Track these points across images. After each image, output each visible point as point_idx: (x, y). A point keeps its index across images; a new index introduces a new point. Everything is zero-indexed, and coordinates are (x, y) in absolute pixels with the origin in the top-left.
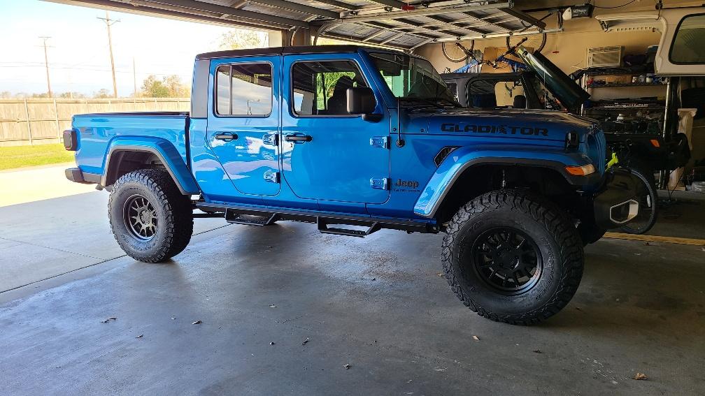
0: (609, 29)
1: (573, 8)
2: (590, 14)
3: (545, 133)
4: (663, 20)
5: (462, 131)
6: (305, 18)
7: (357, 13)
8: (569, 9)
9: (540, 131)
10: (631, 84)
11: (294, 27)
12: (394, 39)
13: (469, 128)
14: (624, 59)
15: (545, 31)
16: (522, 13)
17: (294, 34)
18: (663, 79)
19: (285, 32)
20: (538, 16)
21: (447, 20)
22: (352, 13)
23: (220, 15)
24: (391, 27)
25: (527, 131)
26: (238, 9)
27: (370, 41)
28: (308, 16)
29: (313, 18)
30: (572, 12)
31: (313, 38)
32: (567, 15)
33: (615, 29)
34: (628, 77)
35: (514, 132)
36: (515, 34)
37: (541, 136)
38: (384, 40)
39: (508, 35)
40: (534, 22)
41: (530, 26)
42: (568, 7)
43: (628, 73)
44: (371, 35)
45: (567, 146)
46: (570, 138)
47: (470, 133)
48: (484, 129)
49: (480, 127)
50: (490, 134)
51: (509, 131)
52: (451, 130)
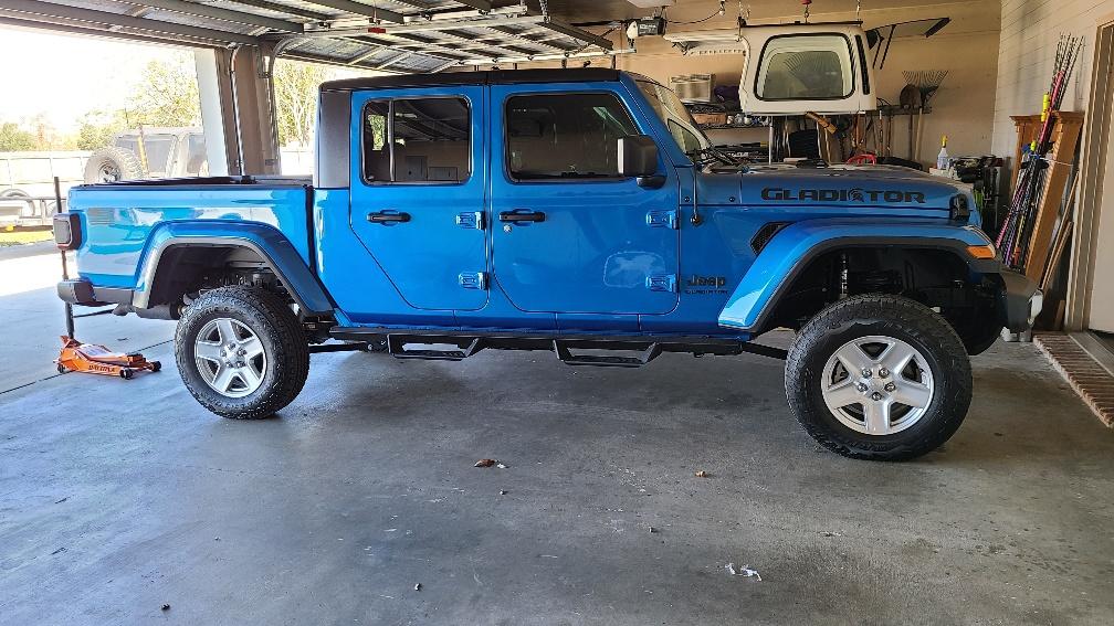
0: (689, 52)
1: (639, 22)
2: (661, 31)
3: (920, 199)
4: (744, 42)
5: (796, 199)
6: (250, 30)
7: (329, 25)
8: (634, 23)
9: (913, 196)
10: (727, 127)
11: (233, 44)
12: (398, 60)
13: (807, 194)
14: (715, 92)
15: (612, 52)
16: (571, 28)
17: (235, 53)
18: (764, 118)
19: (220, 51)
20: (597, 31)
21: (470, 36)
22: (321, 24)
23: (108, 27)
24: (389, 43)
25: (893, 196)
26: (137, 17)
27: (364, 64)
28: (254, 27)
29: (263, 30)
30: (638, 27)
31: (267, 59)
32: (632, 32)
33: (696, 51)
34: (722, 116)
35: (874, 198)
36: (571, 56)
37: (915, 203)
38: (382, 63)
39: (563, 57)
40: (592, 39)
41: (586, 46)
42: (632, 21)
43: (722, 111)
44: (362, 54)
45: (954, 216)
46: (958, 206)
47: (808, 201)
48: (829, 195)
49: (823, 193)
50: (838, 202)
51: (867, 197)
52: (779, 197)
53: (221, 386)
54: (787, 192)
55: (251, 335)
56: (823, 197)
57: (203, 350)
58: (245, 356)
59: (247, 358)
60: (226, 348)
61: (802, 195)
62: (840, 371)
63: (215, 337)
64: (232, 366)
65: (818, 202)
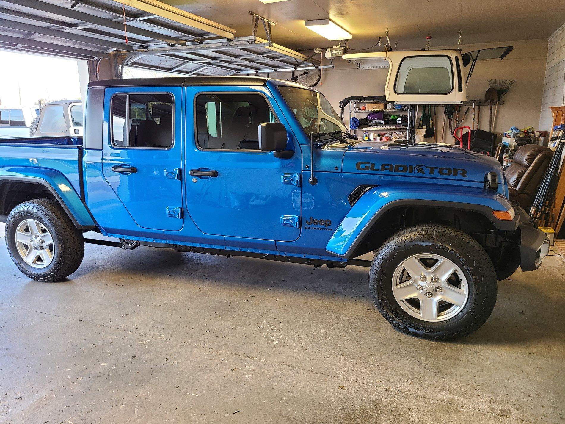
0: (362, 66)
1: (331, 49)
3: (464, 174)
5: (379, 170)
7: (147, 46)
8: (329, 49)
9: (459, 171)
11: (96, 58)
12: (200, 70)
13: (386, 167)
15: (320, 67)
17: (98, 63)
18: (405, 106)
19: (91, 61)
22: (143, 46)
25: (445, 171)
27: (180, 72)
29: (112, 50)
30: (331, 52)
32: (328, 55)
33: (366, 67)
35: (432, 172)
36: (298, 69)
37: (460, 177)
38: (192, 71)
39: (293, 69)
41: (302, 63)
44: (178, 66)
45: (487, 187)
46: (490, 180)
47: (387, 172)
48: (401, 169)
49: (397, 167)
50: (407, 173)
51: (427, 171)
52: (367, 168)
53: (29, 259)
54: (373, 165)
55: (46, 232)
56: (397, 170)
57: (20, 238)
58: (44, 243)
59: (45, 245)
60: (34, 237)
61: (383, 168)
62: (405, 275)
63: (27, 230)
64: (36, 248)
65: (393, 173)
